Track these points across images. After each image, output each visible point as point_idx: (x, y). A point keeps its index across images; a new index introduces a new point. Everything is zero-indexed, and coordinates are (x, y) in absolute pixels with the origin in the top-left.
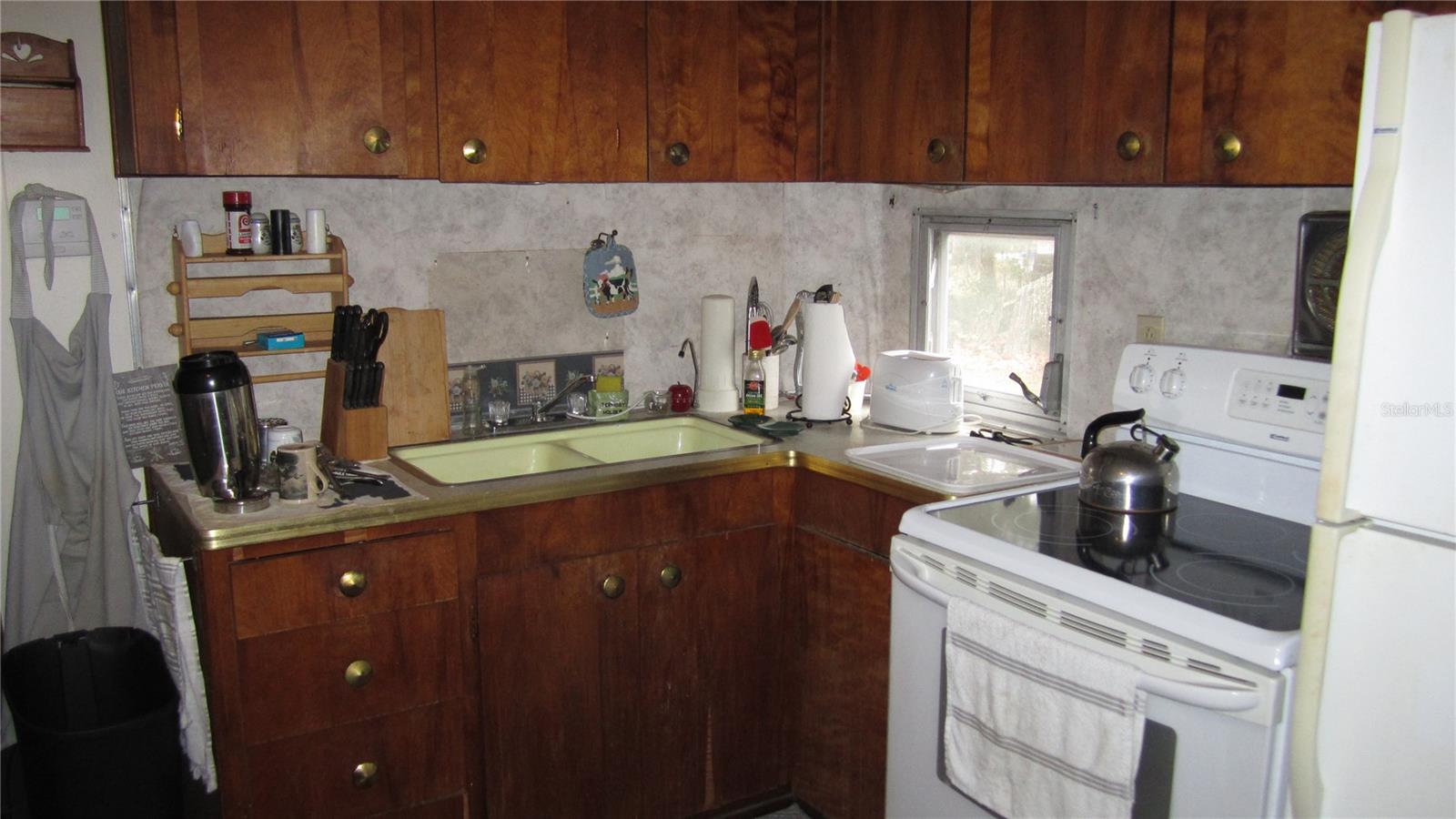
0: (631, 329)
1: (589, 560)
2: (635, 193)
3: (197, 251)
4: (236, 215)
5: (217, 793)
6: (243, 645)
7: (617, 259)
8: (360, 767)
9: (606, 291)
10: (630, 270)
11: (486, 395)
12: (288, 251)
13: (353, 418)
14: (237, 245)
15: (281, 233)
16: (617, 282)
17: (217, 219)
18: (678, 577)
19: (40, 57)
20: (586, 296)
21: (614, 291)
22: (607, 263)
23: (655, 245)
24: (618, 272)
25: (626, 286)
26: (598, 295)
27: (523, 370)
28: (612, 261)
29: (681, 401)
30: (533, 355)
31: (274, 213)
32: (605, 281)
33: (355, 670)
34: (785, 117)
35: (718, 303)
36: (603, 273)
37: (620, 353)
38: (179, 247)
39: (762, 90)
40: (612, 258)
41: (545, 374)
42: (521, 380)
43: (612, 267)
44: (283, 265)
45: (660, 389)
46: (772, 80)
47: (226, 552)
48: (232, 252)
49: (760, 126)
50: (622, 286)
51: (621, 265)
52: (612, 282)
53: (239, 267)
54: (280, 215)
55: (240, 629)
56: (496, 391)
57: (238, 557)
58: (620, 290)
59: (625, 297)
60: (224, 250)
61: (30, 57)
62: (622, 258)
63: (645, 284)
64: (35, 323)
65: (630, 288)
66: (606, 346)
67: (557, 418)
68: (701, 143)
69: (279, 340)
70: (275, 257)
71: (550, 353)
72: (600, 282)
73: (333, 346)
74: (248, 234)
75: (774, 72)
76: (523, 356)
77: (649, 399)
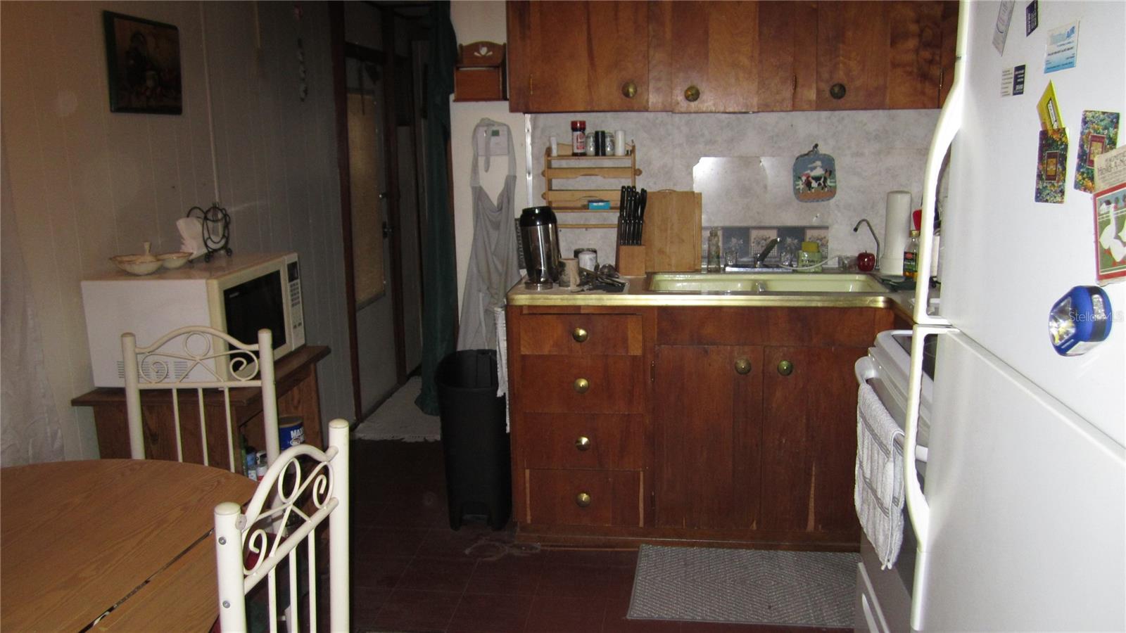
0: (836, 212)
1: (729, 348)
2: (843, 118)
4: (578, 134)
5: (509, 434)
6: (524, 357)
7: (819, 163)
9: (808, 184)
10: (830, 172)
12: (604, 154)
13: (624, 250)
14: (578, 151)
15: (601, 144)
16: (817, 179)
17: (568, 136)
18: (790, 370)
19: (491, 53)
20: (795, 185)
21: (814, 184)
22: (810, 166)
23: (858, 154)
24: (819, 172)
25: (825, 182)
26: (803, 186)
27: (754, 234)
28: (814, 165)
29: (865, 264)
30: (763, 224)
31: (597, 133)
32: (808, 177)
33: (583, 383)
34: (931, 62)
35: (899, 196)
36: (806, 172)
37: (827, 228)
38: (549, 152)
39: (912, 43)
40: (814, 162)
41: (769, 237)
42: (752, 240)
43: (814, 168)
44: (606, 162)
46: (920, 36)
47: (519, 307)
48: (575, 155)
49: (909, 69)
50: (822, 181)
51: (822, 167)
52: (813, 178)
53: (575, 163)
54: (600, 133)
55: (522, 349)
57: (525, 311)
58: (819, 184)
59: (823, 189)
60: (570, 153)
61: (487, 53)
62: (822, 163)
63: (842, 178)
64: (481, 188)
65: (828, 183)
66: (815, 221)
68: (858, 83)
69: (595, 204)
70: (597, 157)
71: (774, 224)
72: (804, 178)
73: (620, 210)
74: (585, 145)
75: (922, 31)
76: (754, 224)
77: (840, 259)
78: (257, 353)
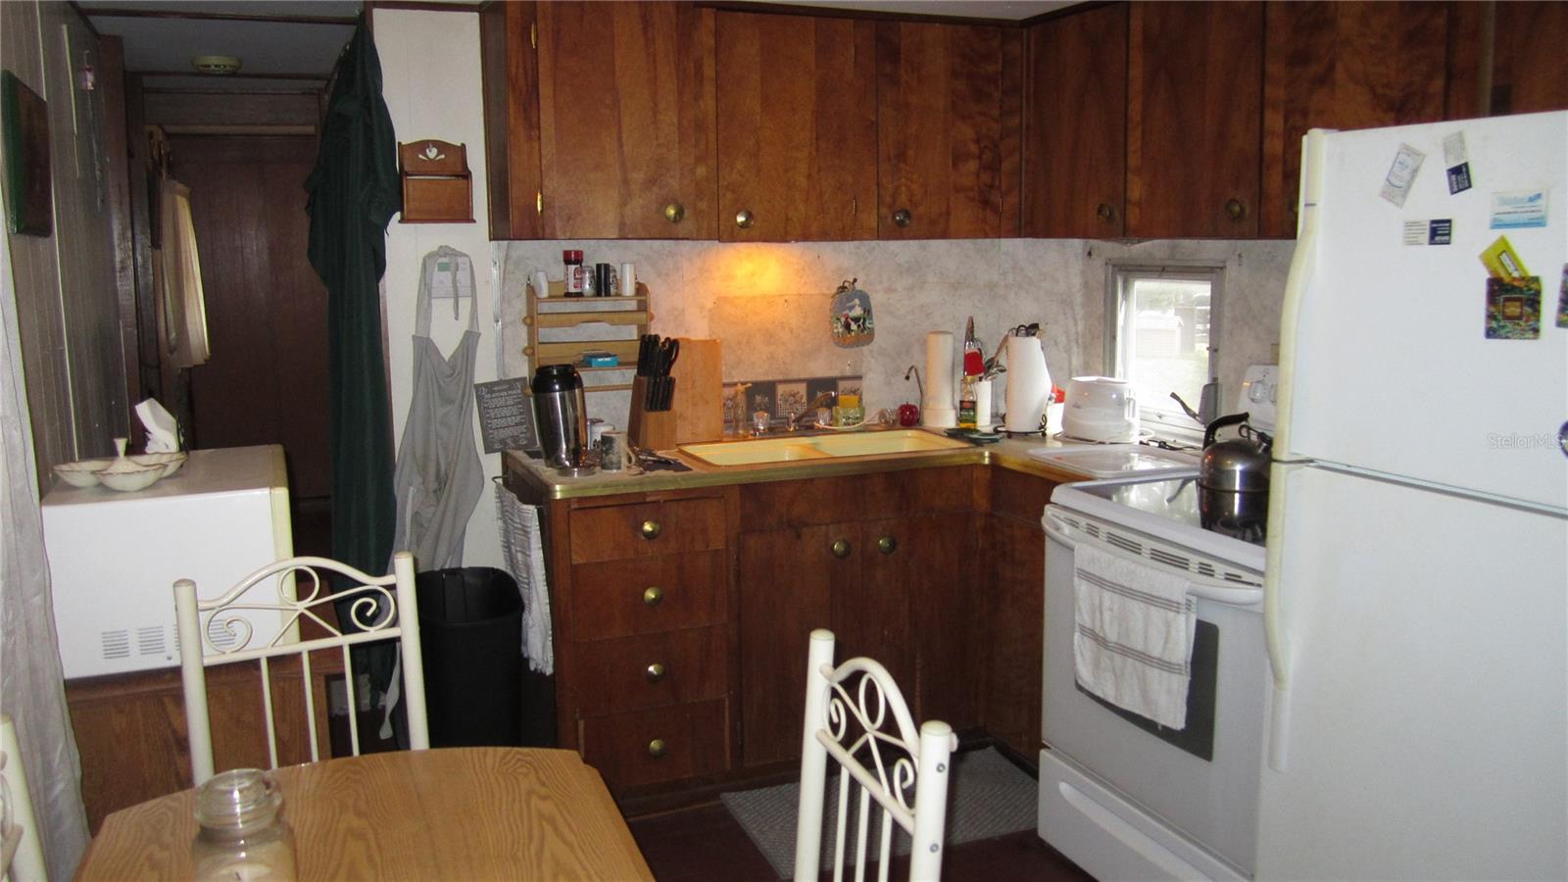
0: (869, 358)
1: (824, 528)
2: (874, 248)
3: (544, 293)
4: (572, 267)
5: (553, 675)
6: (575, 568)
7: (857, 301)
8: (651, 669)
9: (847, 326)
10: (868, 311)
11: (752, 407)
12: (608, 294)
13: (652, 418)
14: (572, 290)
15: (604, 281)
16: (856, 320)
17: (559, 271)
18: (893, 545)
19: (443, 156)
20: (832, 329)
21: (854, 327)
22: (849, 304)
23: (890, 290)
24: (858, 312)
25: (863, 324)
26: (841, 330)
27: (781, 389)
28: (852, 303)
29: (909, 418)
30: (790, 377)
31: (599, 266)
32: (847, 319)
33: (650, 595)
34: (991, 187)
35: (941, 338)
36: (845, 312)
37: (860, 378)
38: (531, 290)
39: (972, 165)
40: (853, 300)
41: (798, 393)
42: (779, 397)
43: (851, 308)
44: (603, 304)
45: (892, 406)
46: (980, 158)
47: (566, 501)
48: (568, 295)
49: (971, 194)
50: (861, 323)
51: (860, 306)
52: (852, 319)
53: (572, 306)
54: (603, 267)
55: (574, 557)
56: (759, 405)
57: (575, 507)
58: (859, 326)
59: (862, 331)
60: (563, 294)
61: (437, 156)
62: (860, 300)
63: (879, 322)
64: (429, 341)
65: (867, 325)
66: (848, 372)
67: (806, 428)
68: (921, 210)
69: (600, 360)
70: (598, 298)
71: (803, 376)
72: (843, 320)
73: (638, 365)
74: (580, 282)
75: (982, 152)
76: (781, 378)
77: (882, 415)
78: (392, 588)
